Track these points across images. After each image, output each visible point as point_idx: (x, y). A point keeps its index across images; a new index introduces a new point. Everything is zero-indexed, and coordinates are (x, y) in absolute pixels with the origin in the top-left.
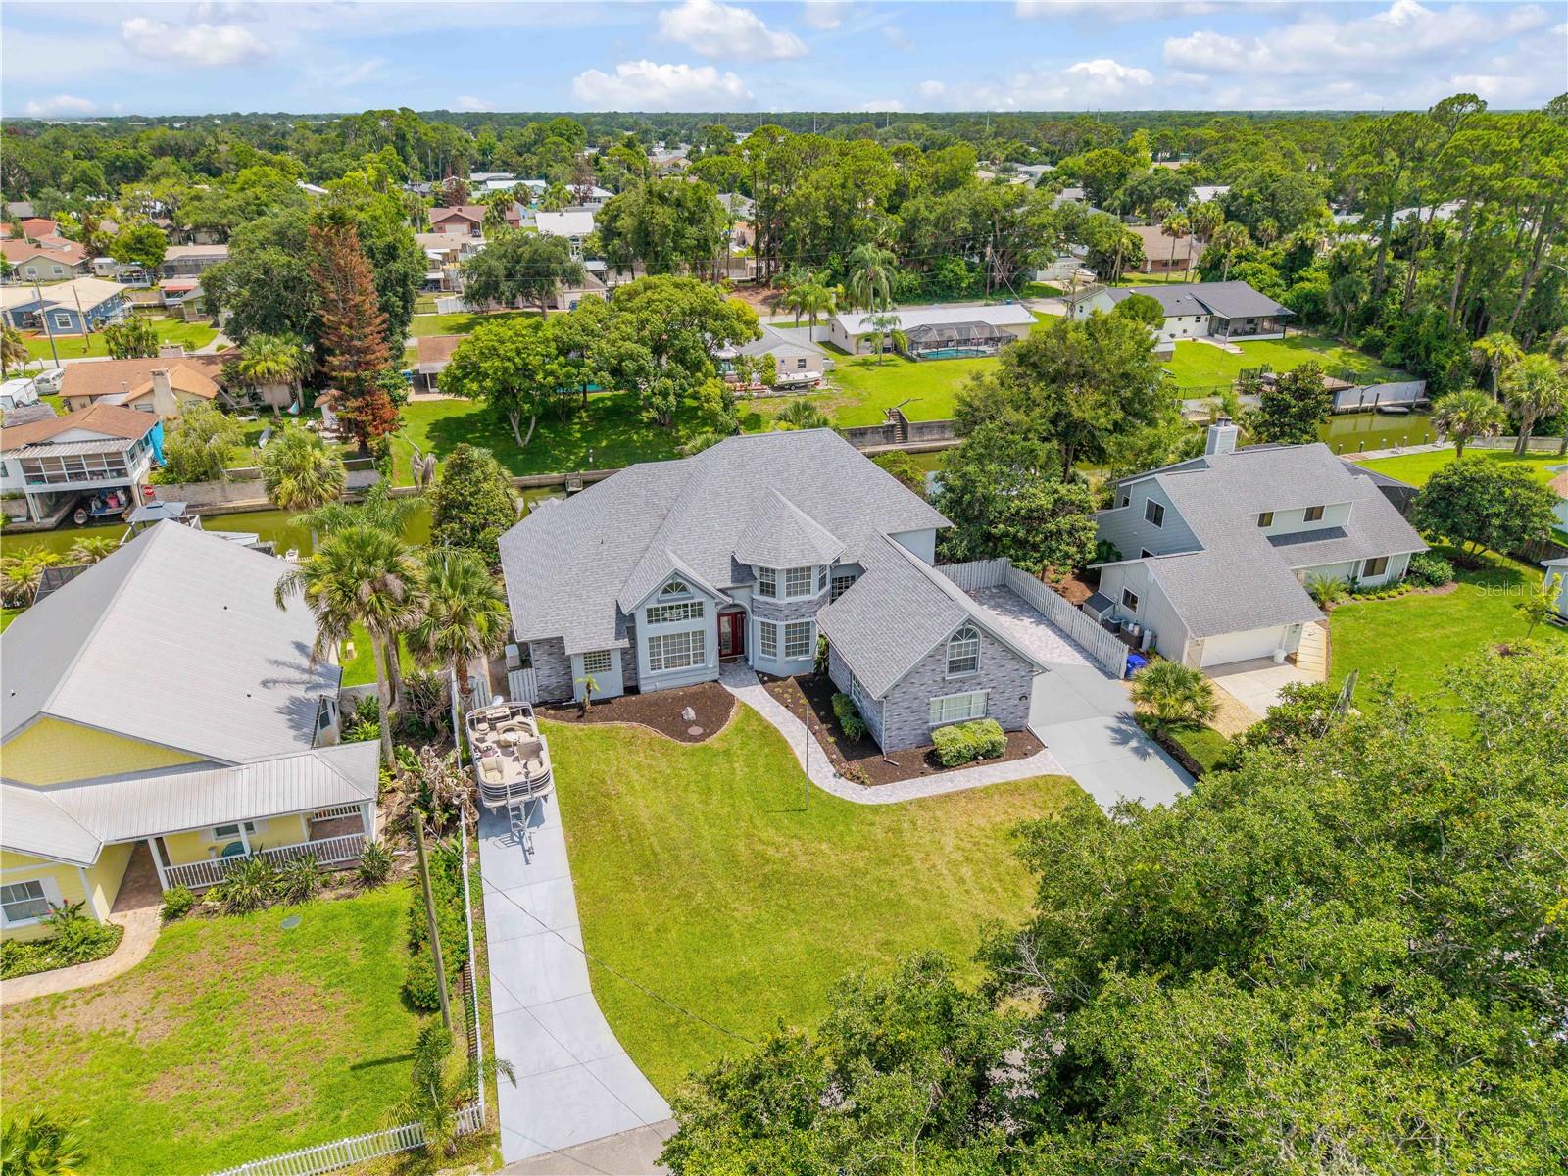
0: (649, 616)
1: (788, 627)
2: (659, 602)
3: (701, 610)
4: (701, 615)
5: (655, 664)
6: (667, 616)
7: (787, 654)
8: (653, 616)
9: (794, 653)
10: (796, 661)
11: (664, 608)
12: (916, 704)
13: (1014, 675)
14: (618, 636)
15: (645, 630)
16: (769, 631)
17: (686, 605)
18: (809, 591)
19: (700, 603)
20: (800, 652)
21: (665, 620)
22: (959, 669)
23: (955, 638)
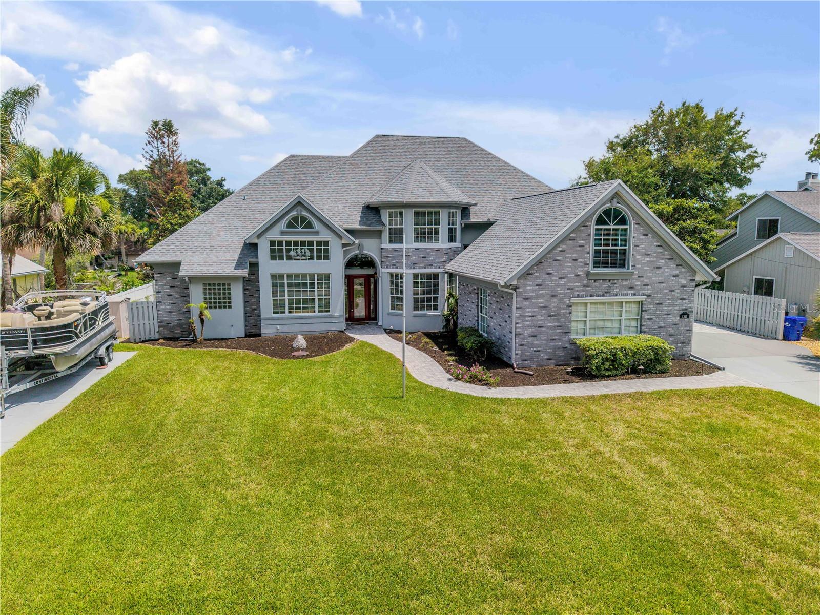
0: (273, 251)
1: (416, 276)
2: (283, 233)
3: (327, 251)
4: (327, 258)
5: (278, 305)
6: (292, 253)
7: (416, 308)
8: (278, 250)
9: (422, 308)
10: (425, 316)
11: (289, 243)
12: (554, 304)
13: (673, 282)
14: (239, 266)
15: (268, 267)
16: (396, 280)
17: (311, 243)
18: (437, 239)
19: (326, 243)
20: (429, 308)
21: (289, 258)
22: (605, 264)
23: (600, 221)
